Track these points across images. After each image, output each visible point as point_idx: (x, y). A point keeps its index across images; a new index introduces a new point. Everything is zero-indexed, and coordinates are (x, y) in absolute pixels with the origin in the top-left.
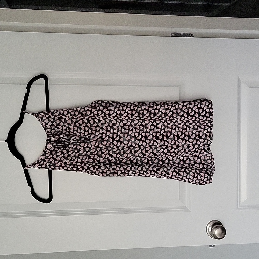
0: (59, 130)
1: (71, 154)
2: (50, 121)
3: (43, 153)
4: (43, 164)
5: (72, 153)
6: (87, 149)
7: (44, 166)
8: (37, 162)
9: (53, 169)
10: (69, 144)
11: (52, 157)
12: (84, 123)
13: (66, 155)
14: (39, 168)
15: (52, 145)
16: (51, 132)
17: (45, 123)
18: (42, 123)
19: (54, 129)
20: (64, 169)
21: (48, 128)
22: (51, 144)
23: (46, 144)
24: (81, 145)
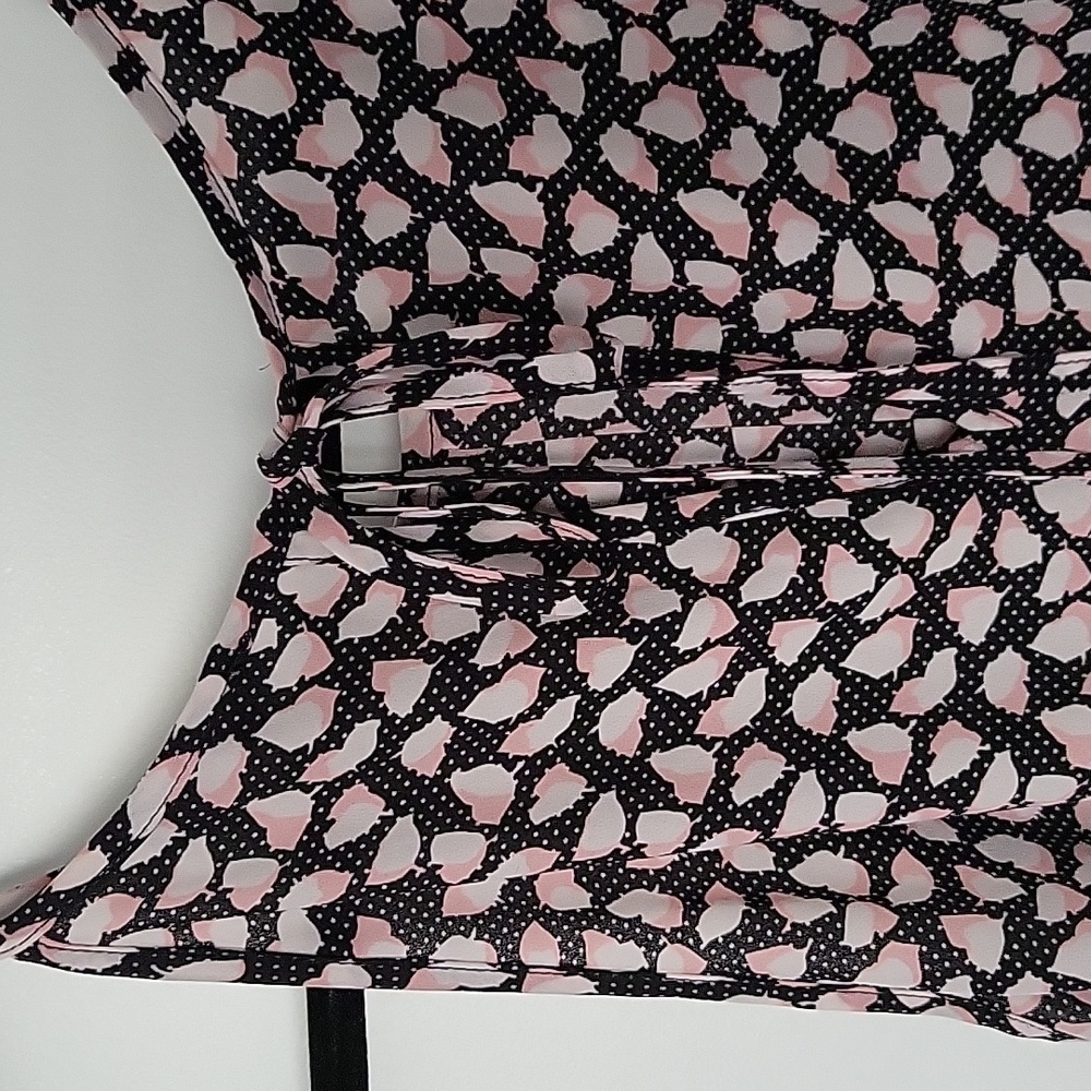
0: (494, 259)
1: (701, 702)
2: (335, 86)
3: (217, 686)
4: (217, 903)
5: (725, 687)
6: (975, 612)
7: (230, 932)
8: (98, 861)
9: (391, 974)
10: (671, 526)
11: (381, 772)
12: (932, 146)
13: (620, 727)
14: (141, 964)
15: (382, 540)
16: (340, 307)
17: (241, 123)
18: (172, 130)
19: (407, 252)
20: (590, 974)
21: (286, 227)
22: (350, 527)
23: (262, 525)
24: (876, 527)
